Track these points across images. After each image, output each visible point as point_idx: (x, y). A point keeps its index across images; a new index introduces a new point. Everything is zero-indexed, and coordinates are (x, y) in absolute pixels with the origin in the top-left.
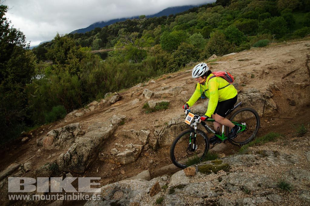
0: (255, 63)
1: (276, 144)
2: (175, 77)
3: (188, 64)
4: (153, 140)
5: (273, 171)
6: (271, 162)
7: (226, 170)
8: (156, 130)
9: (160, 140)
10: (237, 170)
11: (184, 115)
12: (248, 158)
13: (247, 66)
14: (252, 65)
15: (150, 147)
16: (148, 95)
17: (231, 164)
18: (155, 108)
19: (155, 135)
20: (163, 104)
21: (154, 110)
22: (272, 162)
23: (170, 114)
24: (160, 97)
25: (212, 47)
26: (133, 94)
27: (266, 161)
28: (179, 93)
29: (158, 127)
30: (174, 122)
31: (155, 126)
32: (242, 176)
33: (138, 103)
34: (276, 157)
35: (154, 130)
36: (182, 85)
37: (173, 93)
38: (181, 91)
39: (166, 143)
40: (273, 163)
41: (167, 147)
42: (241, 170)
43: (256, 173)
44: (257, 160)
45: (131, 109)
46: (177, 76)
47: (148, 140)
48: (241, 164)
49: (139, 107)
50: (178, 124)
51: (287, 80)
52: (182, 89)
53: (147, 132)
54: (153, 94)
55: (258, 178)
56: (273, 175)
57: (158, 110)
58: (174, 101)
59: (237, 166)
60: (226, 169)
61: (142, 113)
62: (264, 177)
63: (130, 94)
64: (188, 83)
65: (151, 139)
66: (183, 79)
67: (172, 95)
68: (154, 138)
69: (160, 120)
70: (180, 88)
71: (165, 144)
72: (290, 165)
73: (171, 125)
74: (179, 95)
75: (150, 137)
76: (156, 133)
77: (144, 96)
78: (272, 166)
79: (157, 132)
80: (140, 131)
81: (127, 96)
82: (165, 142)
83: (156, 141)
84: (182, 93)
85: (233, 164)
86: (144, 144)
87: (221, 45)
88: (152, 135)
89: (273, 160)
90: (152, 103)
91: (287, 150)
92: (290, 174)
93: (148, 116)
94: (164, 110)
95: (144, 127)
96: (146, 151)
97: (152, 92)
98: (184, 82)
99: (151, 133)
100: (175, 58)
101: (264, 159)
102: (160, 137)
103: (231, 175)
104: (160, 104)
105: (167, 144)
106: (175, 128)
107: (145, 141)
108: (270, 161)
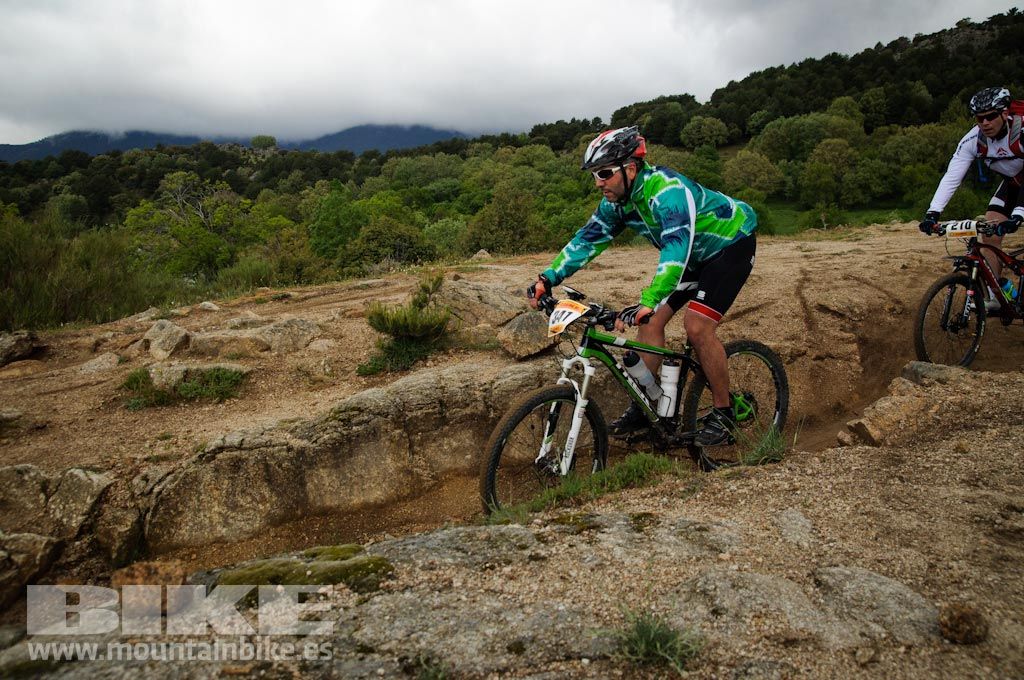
0: (621, 276)
1: (652, 495)
2: (306, 298)
3: (377, 267)
4: (119, 513)
5: (611, 587)
6: (609, 550)
7: (362, 585)
8: (144, 471)
9: (153, 516)
10: (420, 583)
11: (292, 421)
12: (502, 535)
13: (591, 282)
14: (610, 281)
15: (98, 549)
16: (163, 342)
17: (402, 561)
18: (175, 389)
19: (133, 495)
20: (217, 377)
21: (167, 399)
22: (617, 548)
23: (235, 416)
24: (215, 353)
25: (484, 236)
26: (105, 340)
27: (584, 546)
28: (301, 344)
29: (158, 460)
30: (234, 440)
31: (146, 456)
32: (439, 607)
33: (110, 370)
34: (639, 530)
35: (138, 473)
36: (321, 321)
37: (276, 340)
38: (313, 338)
39: (184, 533)
40: (618, 552)
41: (185, 552)
42: (445, 580)
43: (516, 595)
44: (543, 542)
45: (64, 391)
46: (314, 296)
47: (95, 512)
48: (454, 557)
49: (104, 384)
50: (251, 449)
51: (730, 330)
52: (317, 331)
53: (100, 480)
54: (186, 339)
55: (522, 616)
56: (607, 601)
57: (190, 400)
58: (268, 372)
59: (431, 567)
60: (365, 580)
61: (111, 404)
62: (558, 611)
63: (89, 341)
64: (348, 313)
65: (108, 512)
66: (337, 304)
67: (268, 349)
68: (126, 508)
69: (181, 436)
70: (309, 326)
71: (177, 539)
72: (698, 560)
73: (221, 449)
74: (298, 354)
75: (107, 501)
76: (143, 484)
77: (147, 347)
78: (612, 564)
79: (146, 479)
80: (64, 473)
81: (72, 345)
82: (178, 526)
83: (131, 518)
84: (314, 346)
85: (410, 561)
86: (71, 536)
87: (515, 234)
88: (121, 494)
89: (621, 541)
90: (166, 369)
91: (699, 508)
92: (695, 591)
93: (131, 418)
94: (214, 401)
95: (89, 460)
96: (69, 566)
97: (183, 332)
98: (334, 313)
99: (121, 482)
100: (343, 267)
101: (576, 539)
102: (154, 503)
103: (380, 603)
104: (202, 374)
105: (186, 538)
106: (236, 465)
107: (76, 521)
108: (605, 544)
